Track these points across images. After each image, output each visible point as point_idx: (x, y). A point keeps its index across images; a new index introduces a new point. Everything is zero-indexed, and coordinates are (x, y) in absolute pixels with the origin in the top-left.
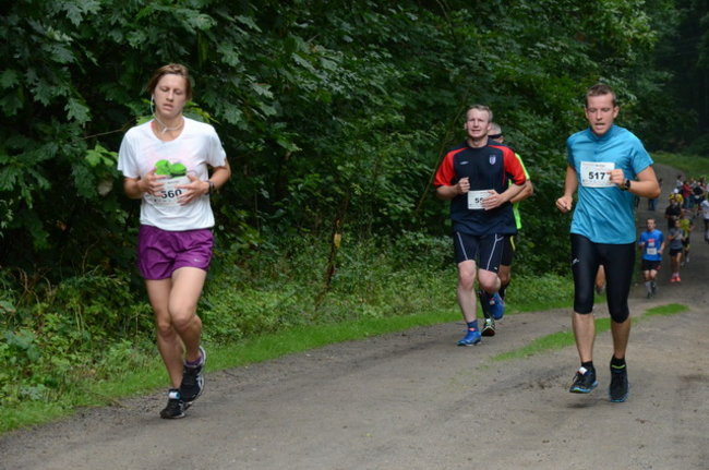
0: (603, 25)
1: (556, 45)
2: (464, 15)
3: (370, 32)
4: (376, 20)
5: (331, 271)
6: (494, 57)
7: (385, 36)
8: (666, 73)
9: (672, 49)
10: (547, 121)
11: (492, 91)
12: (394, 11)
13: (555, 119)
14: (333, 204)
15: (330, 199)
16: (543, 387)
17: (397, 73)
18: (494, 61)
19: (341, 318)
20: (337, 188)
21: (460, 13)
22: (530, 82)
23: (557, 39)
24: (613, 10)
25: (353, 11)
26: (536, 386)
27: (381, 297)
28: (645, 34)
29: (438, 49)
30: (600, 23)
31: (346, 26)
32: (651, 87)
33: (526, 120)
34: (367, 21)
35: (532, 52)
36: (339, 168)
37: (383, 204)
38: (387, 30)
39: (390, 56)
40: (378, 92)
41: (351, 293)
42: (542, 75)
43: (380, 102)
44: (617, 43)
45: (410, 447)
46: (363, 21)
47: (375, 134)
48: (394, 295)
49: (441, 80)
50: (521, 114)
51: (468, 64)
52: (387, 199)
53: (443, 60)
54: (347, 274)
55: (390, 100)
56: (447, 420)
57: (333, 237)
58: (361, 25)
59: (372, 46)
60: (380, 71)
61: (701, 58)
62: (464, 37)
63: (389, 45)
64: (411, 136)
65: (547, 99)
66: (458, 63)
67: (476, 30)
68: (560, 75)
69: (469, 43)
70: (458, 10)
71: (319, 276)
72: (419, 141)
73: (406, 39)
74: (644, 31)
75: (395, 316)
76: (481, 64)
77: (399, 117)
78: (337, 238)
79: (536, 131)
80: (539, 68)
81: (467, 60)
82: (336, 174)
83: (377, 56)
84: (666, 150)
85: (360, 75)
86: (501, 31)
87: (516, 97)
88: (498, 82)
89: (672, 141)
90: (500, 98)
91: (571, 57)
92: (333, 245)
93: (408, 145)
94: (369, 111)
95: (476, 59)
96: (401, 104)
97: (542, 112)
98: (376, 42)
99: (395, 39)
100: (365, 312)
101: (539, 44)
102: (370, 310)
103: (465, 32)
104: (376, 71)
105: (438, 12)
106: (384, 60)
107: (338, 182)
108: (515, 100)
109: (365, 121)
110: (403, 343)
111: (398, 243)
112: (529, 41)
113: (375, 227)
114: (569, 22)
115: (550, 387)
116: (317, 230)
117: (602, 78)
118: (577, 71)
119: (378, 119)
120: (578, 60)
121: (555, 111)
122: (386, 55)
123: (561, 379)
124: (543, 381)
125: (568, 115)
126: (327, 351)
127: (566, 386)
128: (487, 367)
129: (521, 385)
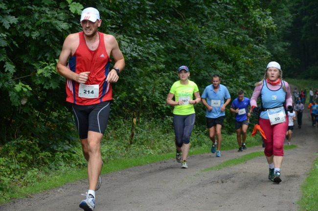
0: (253, 22)
1: (232, 32)
2: (192, 20)
3: (149, 28)
4: (151, 23)
5: (133, 135)
6: (206, 38)
7: (156, 30)
8: (287, 43)
9: (290, 32)
10: (230, 66)
11: (205, 53)
12: (159, 19)
13: (234, 65)
14: (134, 105)
15: (133, 103)
16: (223, 182)
17: (161, 46)
18: (206, 40)
20: (136, 99)
22: (222, 49)
23: (232, 29)
24: (257, 16)
25: (141, 19)
26: (220, 182)
27: (157, 146)
28: (272, 26)
30: (251, 21)
31: (137, 26)
32: (281, 50)
33: (222, 65)
34: (147, 24)
35: (221, 35)
36: (136, 89)
37: (157, 105)
38: (157, 27)
39: (158, 39)
40: (153, 55)
41: (143, 145)
42: (227, 45)
43: (154, 60)
44: (260, 30)
46: (145, 24)
47: (152, 74)
48: (163, 145)
49: (182, 50)
50: (219, 63)
51: (193, 42)
52: (159, 103)
53: (182, 40)
54: (141, 136)
55: (159, 58)
56: (177, 198)
57: (132, 120)
58: (145, 26)
59: (150, 35)
60: (154, 46)
61: (303, 36)
62: (192, 30)
63: (158, 34)
64: (168, 74)
65: (230, 56)
66: (189, 41)
67: (197, 26)
68: (236, 45)
69: (194, 32)
70: (189, 18)
71: (128, 137)
72: (171, 76)
73: (165, 31)
74: (271, 24)
75: (163, 154)
76: (199, 41)
77: (162, 66)
78: (135, 120)
79: (226, 70)
80: (225, 42)
81: (193, 40)
82: (136, 92)
83: (152, 39)
84: (289, 77)
85: (145, 48)
86: (208, 26)
87: (216, 55)
88: (208, 49)
89: (291, 73)
90: (209, 56)
91: (241, 37)
92: (133, 123)
93: (167, 78)
94: (149, 63)
95: (197, 39)
96: (163, 60)
97: (228, 62)
98: (151, 33)
99: (160, 32)
100: (149, 153)
101: (224, 32)
102: (151, 151)
103: (193, 28)
104: (152, 46)
105: (181, 19)
106: (156, 41)
107: (136, 96)
109: (147, 68)
110: (163, 165)
111: (165, 122)
114: (238, 21)
115: (226, 182)
117: (255, 46)
118: (243, 43)
119: (153, 67)
120: (244, 38)
121: (234, 61)
122: (156, 39)
123: (232, 178)
124: (224, 180)
125: (239, 63)
126: (128, 170)
127: (233, 182)
128: (199, 175)
129: (213, 182)
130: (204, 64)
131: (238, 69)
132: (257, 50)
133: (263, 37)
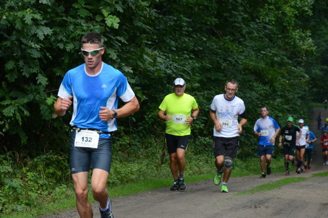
1: (270, 52)
2: (229, 39)
3: (184, 45)
4: (187, 40)
5: (164, 155)
6: (242, 58)
7: (192, 48)
8: (326, 67)
10: (267, 88)
11: (241, 74)
12: (195, 36)
13: (270, 87)
16: (256, 207)
17: (197, 64)
18: (242, 60)
21: (227, 38)
22: (259, 70)
23: (271, 50)
24: (297, 37)
25: (177, 36)
26: (253, 207)
27: (187, 167)
28: (311, 48)
30: (291, 43)
31: (173, 43)
32: (319, 73)
33: (258, 87)
34: (183, 41)
35: (259, 55)
38: (192, 44)
39: (194, 57)
42: (264, 66)
43: (188, 78)
44: (299, 52)
46: (181, 40)
48: (194, 166)
49: (218, 68)
50: (255, 84)
51: (230, 61)
53: (218, 59)
55: (193, 77)
58: (180, 43)
59: (185, 52)
60: (189, 64)
62: (229, 49)
63: (193, 52)
64: (202, 93)
65: (267, 77)
66: (225, 60)
67: (234, 45)
68: (273, 67)
69: (231, 51)
70: (226, 36)
71: (159, 157)
72: (206, 95)
73: (201, 49)
74: (311, 46)
75: (194, 176)
76: (236, 61)
77: (197, 85)
79: (262, 92)
80: (262, 63)
81: (230, 59)
83: (187, 57)
85: (179, 65)
87: (253, 76)
88: (244, 69)
90: (245, 76)
91: (279, 58)
93: (201, 98)
95: (234, 58)
96: (198, 79)
97: (265, 83)
98: (187, 50)
99: (196, 49)
101: (262, 52)
103: (230, 46)
104: (187, 63)
105: (217, 37)
106: (191, 58)
110: (195, 187)
111: (197, 142)
112: (259, 51)
114: (276, 42)
115: (259, 207)
117: (293, 68)
118: (281, 64)
120: (282, 59)
121: (270, 83)
122: (192, 56)
123: (266, 204)
124: (256, 205)
125: (276, 85)
126: (159, 191)
127: (267, 207)
128: (231, 198)
129: (246, 206)
131: (275, 91)
132: (295, 73)
133: (302, 59)
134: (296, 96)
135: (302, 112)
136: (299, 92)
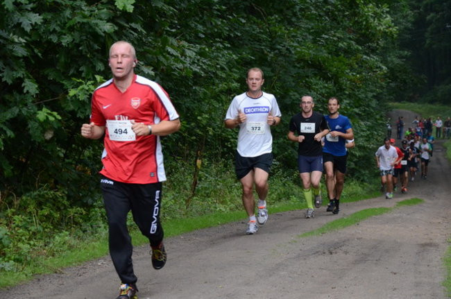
0: (364, 23)
1: (334, 36)
2: (276, 19)
3: (216, 30)
4: (220, 23)
5: (195, 183)
6: (295, 44)
7: (226, 33)
8: (406, 52)
9: (409, 36)
10: (330, 85)
11: (295, 67)
12: (230, 17)
13: (335, 83)
14: (196, 140)
15: (194, 138)
16: (331, 253)
17: (234, 56)
18: (295, 48)
19: (202, 213)
20: (198, 131)
21: (273, 17)
22: (319, 61)
23: (335, 32)
24: (370, 14)
25: (205, 18)
26: (327, 253)
27: (228, 199)
28: (391, 29)
29: (259, 41)
30: (362, 22)
31: (200, 27)
32: (396, 61)
33: (317, 84)
34: (214, 24)
35: (319, 41)
36: (199, 118)
37: (228, 140)
38: (227, 29)
39: (229, 46)
40: (222, 69)
41: (209, 197)
42: (326, 55)
43: (224, 75)
44: (373, 35)
45: (247, 294)
46: (211, 24)
47: (222, 96)
48: (236, 198)
50: (313, 80)
51: (279, 49)
52: (230, 137)
53: (263, 47)
54: (206, 185)
55: (230, 74)
56: (270, 276)
57: (196, 161)
58: (210, 26)
59: (218, 40)
60: (223, 55)
61: (428, 42)
62: (276, 33)
63: (228, 39)
65: (330, 71)
66: (273, 49)
67: (283, 28)
68: (338, 55)
69: (280, 36)
70: (272, 16)
71: (188, 186)
73: (239, 34)
74: (390, 27)
75: (237, 211)
76: (287, 49)
77: (236, 85)
78: (199, 162)
79: (324, 91)
80: (325, 51)
81: (279, 47)
82: (198, 122)
83: (221, 46)
84: (407, 101)
86: (299, 28)
87: (311, 69)
88: (299, 61)
89: (411, 94)
90: (300, 71)
91: (345, 43)
92: (196, 167)
94: (217, 81)
95: (284, 46)
96: (237, 76)
97: (327, 79)
98: (220, 37)
99: (232, 35)
100: (218, 209)
101: (323, 36)
102: (221, 207)
103: (277, 29)
104: (221, 55)
105: (259, 17)
106: (226, 48)
107: (199, 127)
108: (310, 71)
109: (214, 87)
110: (242, 227)
112: (317, 34)
113: (223, 155)
114: (342, 22)
115: (336, 253)
116: (186, 157)
117: (365, 57)
118: (348, 52)
119: (223, 86)
120: (349, 45)
121: (335, 78)
122: (227, 45)
123: (344, 248)
124: (331, 249)
125: (343, 81)
126: (194, 234)
127: (346, 253)
128: (296, 242)
129: (317, 252)
130: (293, 82)
131: (341, 89)
132: (367, 63)
133: (378, 44)
134: (370, 95)
135: (378, 117)
136: (374, 89)
